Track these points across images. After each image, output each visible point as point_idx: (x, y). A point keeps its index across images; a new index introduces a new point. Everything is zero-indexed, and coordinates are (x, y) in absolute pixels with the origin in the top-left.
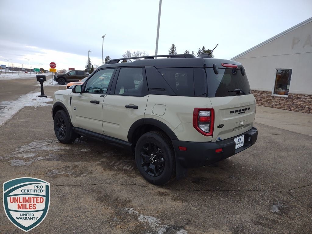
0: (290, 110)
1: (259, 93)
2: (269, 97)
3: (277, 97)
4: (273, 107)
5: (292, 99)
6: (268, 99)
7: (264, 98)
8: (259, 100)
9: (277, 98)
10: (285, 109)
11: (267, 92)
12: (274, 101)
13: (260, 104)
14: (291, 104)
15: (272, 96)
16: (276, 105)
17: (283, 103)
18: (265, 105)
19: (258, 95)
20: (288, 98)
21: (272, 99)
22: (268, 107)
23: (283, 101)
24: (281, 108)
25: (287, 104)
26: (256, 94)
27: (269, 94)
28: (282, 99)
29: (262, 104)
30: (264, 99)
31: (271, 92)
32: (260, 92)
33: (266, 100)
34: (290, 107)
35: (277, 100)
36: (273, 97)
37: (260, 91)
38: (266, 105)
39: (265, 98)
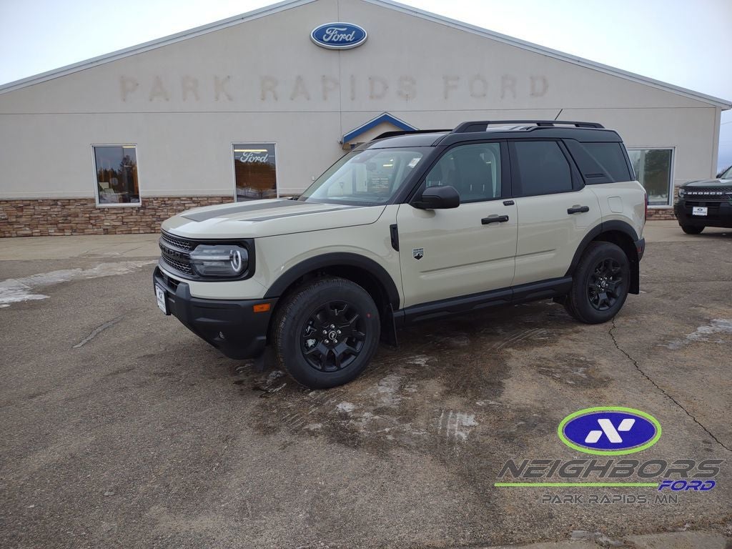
0: (153, 231)
1: (57, 205)
2: (91, 212)
3: (114, 208)
4: (106, 232)
5: (153, 209)
6: (89, 217)
7: (77, 216)
8: (63, 223)
9: (116, 211)
10: (141, 232)
11: (81, 199)
12: (107, 217)
13: (68, 232)
14: (154, 219)
15: (99, 209)
16: (115, 227)
17: (132, 220)
18: (82, 232)
19: (56, 210)
20: (143, 207)
21: (100, 215)
22: (96, 234)
23: (132, 215)
24: (130, 232)
25: (143, 220)
26: (49, 208)
27: (90, 205)
28: (128, 211)
29: (74, 231)
30: (76, 219)
31: (93, 200)
32: (59, 203)
33: (83, 219)
34: (152, 226)
35: (114, 217)
36: (102, 210)
37: (58, 200)
38: (86, 230)
39: (80, 215)
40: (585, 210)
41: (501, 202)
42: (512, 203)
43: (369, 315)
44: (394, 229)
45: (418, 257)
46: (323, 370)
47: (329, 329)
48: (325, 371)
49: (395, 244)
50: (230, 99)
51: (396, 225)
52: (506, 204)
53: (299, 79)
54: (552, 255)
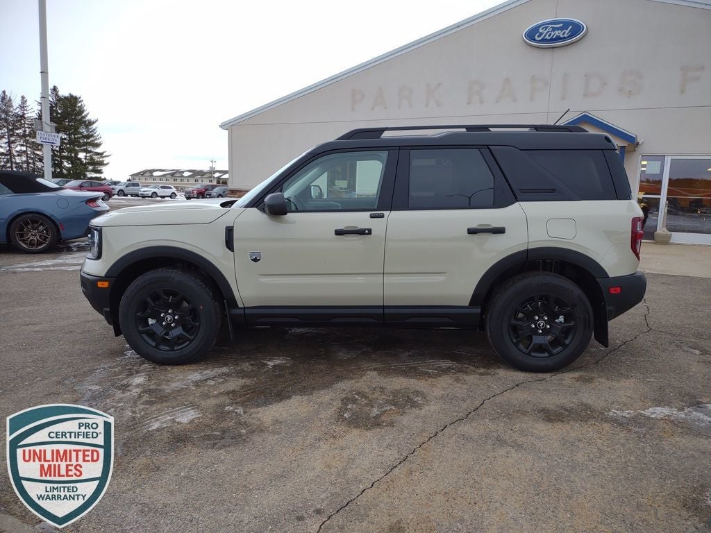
40: (500, 231)
41: (368, 213)
42: (382, 216)
43: (201, 307)
44: (229, 231)
45: (256, 260)
46: (156, 347)
47: (166, 313)
48: (158, 349)
49: (229, 244)
50: (439, 105)
51: (233, 227)
52: (372, 217)
53: (507, 81)
54: (441, 278)
